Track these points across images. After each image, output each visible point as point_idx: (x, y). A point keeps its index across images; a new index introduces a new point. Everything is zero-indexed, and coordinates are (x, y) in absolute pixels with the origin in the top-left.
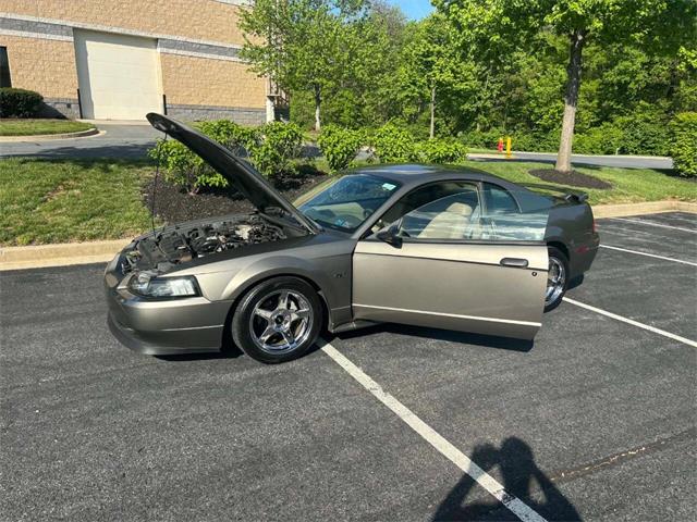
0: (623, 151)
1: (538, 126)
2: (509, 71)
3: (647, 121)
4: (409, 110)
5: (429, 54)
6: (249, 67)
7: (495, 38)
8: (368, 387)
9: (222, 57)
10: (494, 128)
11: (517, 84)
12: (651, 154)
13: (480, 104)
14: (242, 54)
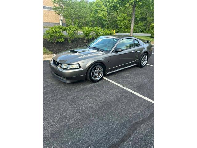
0: (136, 33)
1: (119, 27)
2: (112, 14)
3: (141, 26)
4: (91, 24)
5: (97, 10)
6: (56, 12)
7: (118, 6)
8: (119, 86)
9: (48, 10)
10: (110, 28)
11: (114, 17)
12: (142, 33)
13: (106, 22)
14: (53, 9)
